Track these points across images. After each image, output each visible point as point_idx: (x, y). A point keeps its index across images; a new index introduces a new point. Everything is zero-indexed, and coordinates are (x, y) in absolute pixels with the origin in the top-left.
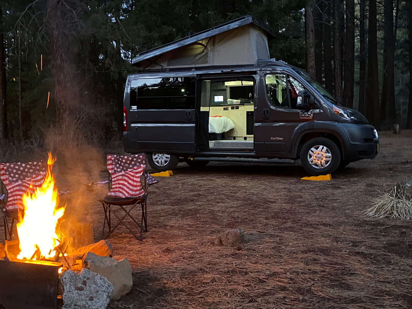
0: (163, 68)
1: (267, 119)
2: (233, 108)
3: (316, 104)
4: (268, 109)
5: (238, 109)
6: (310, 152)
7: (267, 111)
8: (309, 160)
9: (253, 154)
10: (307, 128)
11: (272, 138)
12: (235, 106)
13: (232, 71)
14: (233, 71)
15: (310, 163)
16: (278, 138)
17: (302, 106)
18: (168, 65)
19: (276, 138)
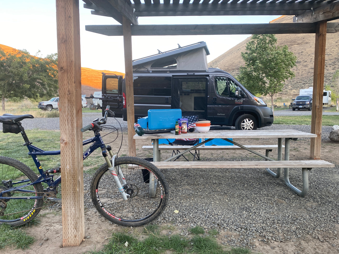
0: (148, 70)
2: (185, 95)
3: (245, 95)
4: (216, 97)
5: (189, 95)
10: (240, 109)
11: (218, 114)
12: (187, 93)
14: (194, 74)
16: (222, 114)
18: (151, 68)
19: (220, 114)
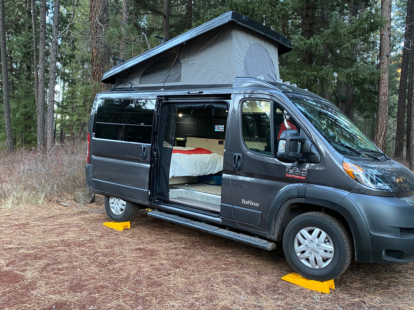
0: (133, 86)
1: (239, 170)
3: (314, 154)
4: (240, 154)
6: (299, 235)
7: (239, 157)
8: (297, 248)
9: (218, 219)
10: (296, 195)
11: (243, 200)
13: (200, 93)
14: (202, 93)
15: (298, 254)
16: (251, 203)
17: (285, 156)
19: (249, 202)
